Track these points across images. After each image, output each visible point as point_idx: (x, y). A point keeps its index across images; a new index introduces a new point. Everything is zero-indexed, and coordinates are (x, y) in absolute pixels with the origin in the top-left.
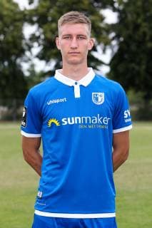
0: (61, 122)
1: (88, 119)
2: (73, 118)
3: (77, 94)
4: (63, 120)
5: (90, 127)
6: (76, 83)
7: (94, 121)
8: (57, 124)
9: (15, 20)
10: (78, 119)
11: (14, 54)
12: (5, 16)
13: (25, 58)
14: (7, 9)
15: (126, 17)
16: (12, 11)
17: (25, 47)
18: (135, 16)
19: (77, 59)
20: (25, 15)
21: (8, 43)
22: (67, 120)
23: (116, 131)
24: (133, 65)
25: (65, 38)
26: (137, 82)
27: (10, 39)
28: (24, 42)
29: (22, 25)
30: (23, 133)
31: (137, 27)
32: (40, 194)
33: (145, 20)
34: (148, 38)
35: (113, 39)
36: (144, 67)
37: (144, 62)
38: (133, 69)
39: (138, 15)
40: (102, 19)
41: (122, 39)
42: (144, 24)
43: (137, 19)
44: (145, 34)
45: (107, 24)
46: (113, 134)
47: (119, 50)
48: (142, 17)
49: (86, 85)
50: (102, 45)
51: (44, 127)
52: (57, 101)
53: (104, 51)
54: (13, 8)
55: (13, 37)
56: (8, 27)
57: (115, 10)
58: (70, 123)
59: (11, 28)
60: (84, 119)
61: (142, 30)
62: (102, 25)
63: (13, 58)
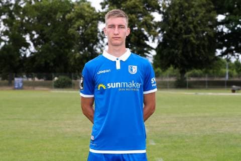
0: (106, 86)
1: (126, 84)
2: (115, 84)
3: (118, 67)
4: (108, 85)
5: (127, 89)
6: (117, 59)
7: (130, 86)
8: (104, 88)
9: (93, 19)
10: (118, 85)
11: (92, 42)
12: (86, 16)
13: (99, 45)
14: (87, 12)
15: (168, 17)
16: (91, 13)
17: (99, 38)
18: (174, 17)
19: (118, 42)
20: (99, 16)
21: (88, 35)
22: (110, 85)
23: (145, 93)
24: (173, 50)
25: (110, 27)
26: (176, 62)
27: (90, 32)
28: (99, 34)
29: (98, 22)
30: (82, 95)
31: (175, 24)
32: (92, 138)
33: (181, 20)
34: (183, 31)
35: (159, 32)
36: (180, 51)
37: (180, 48)
38: (173, 52)
39: (176, 16)
40: (152, 18)
41: (165, 32)
42: (180, 22)
43: (175, 19)
44: (181, 29)
45: (155, 22)
46: (144, 95)
47: (163, 40)
48: (179, 17)
49: (124, 60)
50: (152, 36)
51: (96, 90)
52: (104, 72)
53: (153, 40)
54: (91, 10)
55: (91, 31)
56: (88, 24)
57: (160, 12)
58: (112, 87)
59: (90, 25)
60: (123, 84)
61: (179, 26)
62: (152, 23)
63: (91, 45)
